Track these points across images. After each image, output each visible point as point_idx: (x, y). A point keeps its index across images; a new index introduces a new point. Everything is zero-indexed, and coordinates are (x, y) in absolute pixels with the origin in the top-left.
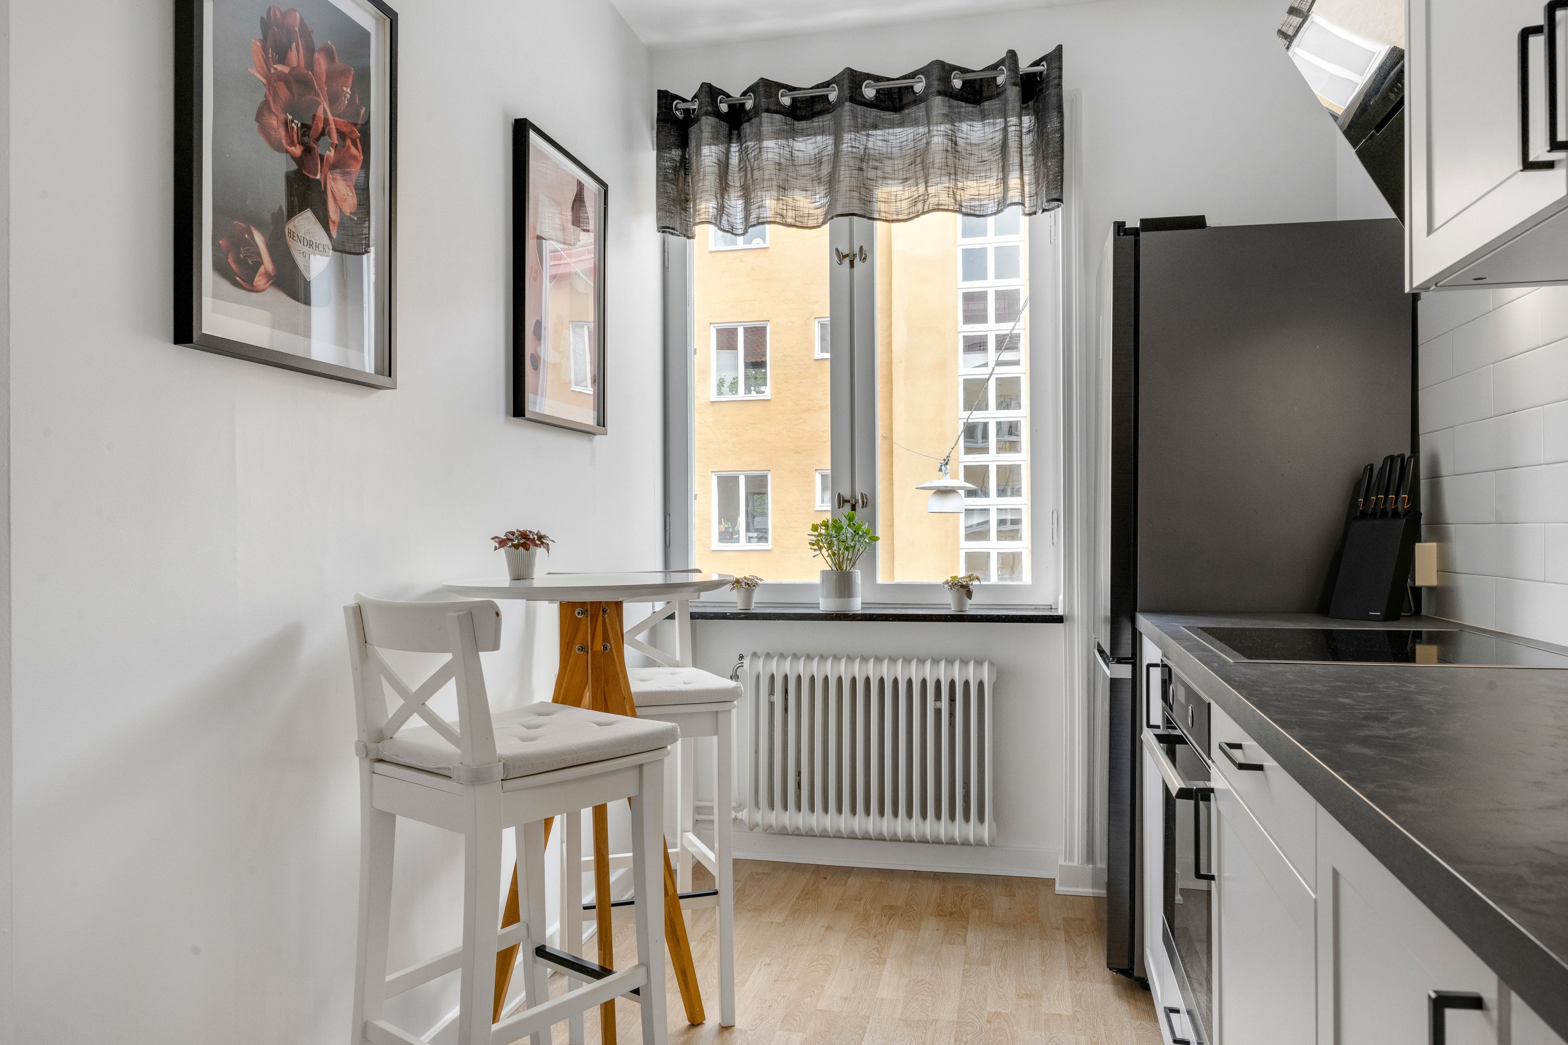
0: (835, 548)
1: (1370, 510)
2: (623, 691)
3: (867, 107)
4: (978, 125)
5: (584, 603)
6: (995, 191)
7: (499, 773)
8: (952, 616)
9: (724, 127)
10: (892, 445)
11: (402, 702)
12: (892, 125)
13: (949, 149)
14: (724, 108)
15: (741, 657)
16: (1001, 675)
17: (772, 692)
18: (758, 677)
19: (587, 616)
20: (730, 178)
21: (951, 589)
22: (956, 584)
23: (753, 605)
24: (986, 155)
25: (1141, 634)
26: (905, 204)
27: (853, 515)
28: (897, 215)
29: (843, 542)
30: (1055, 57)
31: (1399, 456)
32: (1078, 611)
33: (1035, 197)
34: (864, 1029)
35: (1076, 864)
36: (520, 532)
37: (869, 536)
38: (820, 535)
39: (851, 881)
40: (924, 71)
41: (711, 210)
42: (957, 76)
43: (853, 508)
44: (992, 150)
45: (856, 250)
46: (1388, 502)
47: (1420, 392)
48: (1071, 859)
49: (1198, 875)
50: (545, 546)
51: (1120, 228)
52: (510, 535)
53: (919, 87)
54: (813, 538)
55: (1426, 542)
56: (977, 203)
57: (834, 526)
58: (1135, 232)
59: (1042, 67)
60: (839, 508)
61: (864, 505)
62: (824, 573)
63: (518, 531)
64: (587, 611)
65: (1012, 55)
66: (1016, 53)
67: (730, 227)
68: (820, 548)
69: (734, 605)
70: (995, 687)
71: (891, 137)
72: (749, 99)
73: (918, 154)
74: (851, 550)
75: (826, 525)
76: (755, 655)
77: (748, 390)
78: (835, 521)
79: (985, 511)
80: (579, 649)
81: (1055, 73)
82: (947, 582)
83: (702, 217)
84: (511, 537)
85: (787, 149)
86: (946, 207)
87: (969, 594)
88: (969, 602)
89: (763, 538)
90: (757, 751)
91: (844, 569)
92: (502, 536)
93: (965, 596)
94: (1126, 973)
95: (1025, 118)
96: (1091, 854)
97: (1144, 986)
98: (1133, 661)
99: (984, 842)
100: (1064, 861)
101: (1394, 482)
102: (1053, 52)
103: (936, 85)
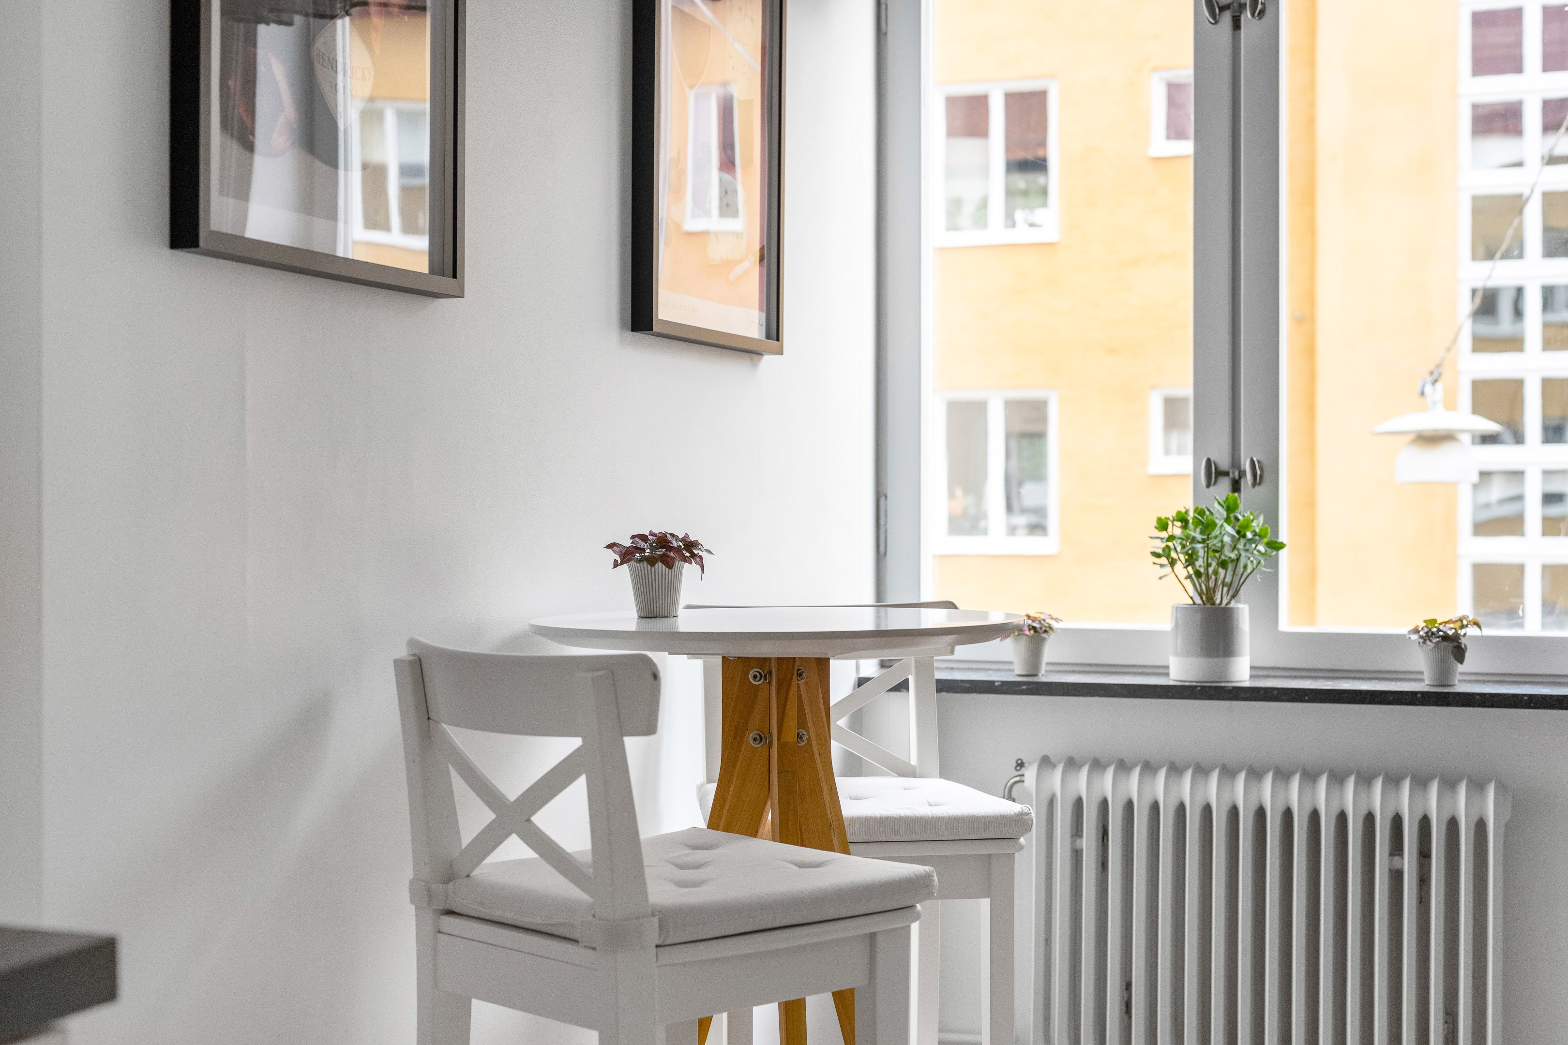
0: (1200, 563)
2: (829, 814)
5: (765, 660)
7: (653, 936)
8: (1424, 694)
10: (1314, 334)
11: (492, 816)
15: (1020, 765)
16: (1522, 809)
17: (1077, 831)
18: (1051, 802)
19: (770, 683)
21: (1424, 643)
22: (1433, 634)
23: (1044, 668)
27: (1235, 500)
29: (1215, 551)
36: (654, 535)
37: (1265, 540)
38: (1171, 538)
43: (1236, 486)
50: (698, 559)
52: (640, 542)
54: (1160, 543)
57: (1198, 522)
60: (1208, 486)
61: (1257, 481)
62: (1178, 609)
63: (651, 534)
64: (770, 673)
68: (1172, 563)
69: (1006, 667)
70: (1509, 831)
74: (1230, 567)
75: (1183, 519)
76: (1046, 762)
77: (1010, 221)
78: (1201, 512)
79: (1517, 475)
80: (755, 739)
82: (1416, 631)
84: (642, 544)
87: (1459, 653)
88: (1460, 668)
89: (1038, 528)
90: (1048, 941)
91: (1218, 602)
92: (627, 543)
93: (1452, 658)
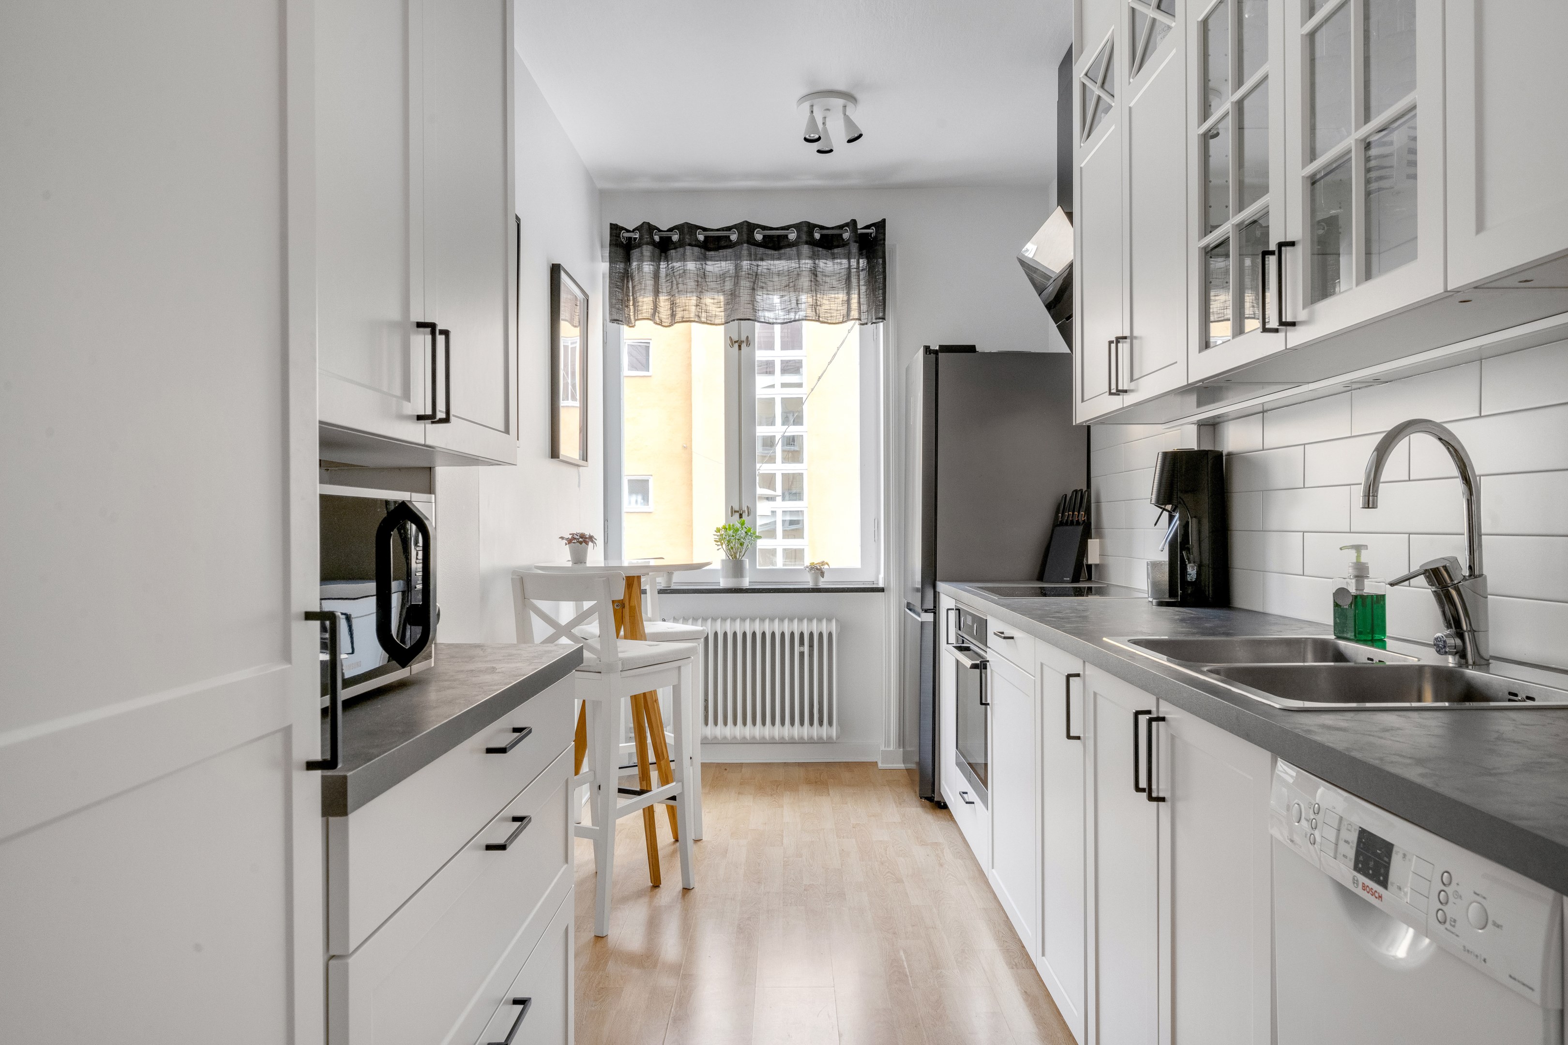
1: (1065, 521)
2: (641, 632)
3: (757, 246)
4: (830, 263)
6: (841, 308)
7: (620, 667)
8: (811, 589)
9: (657, 251)
10: (692, 454)
12: (773, 259)
13: (813, 279)
14: (657, 238)
16: (843, 628)
20: (660, 287)
21: (810, 571)
22: (813, 568)
23: (673, 584)
24: (835, 283)
25: (939, 592)
26: (782, 313)
27: (742, 521)
28: (776, 319)
29: (737, 540)
30: (881, 226)
31: (1080, 490)
32: (893, 584)
33: (866, 313)
34: (782, 836)
35: (892, 749)
37: (754, 535)
38: (721, 535)
39: (744, 770)
40: (798, 226)
41: (650, 310)
42: (817, 231)
43: (741, 516)
44: (839, 281)
45: (743, 338)
46: (1074, 516)
47: (1091, 453)
48: (889, 746)
49: (982, 704)
51: (927, 350)
53: (793, 236)
54: (716, 537)
55: (1094, 539)
56: (829, 315)
57: (730, 529)
58: (936, 352)
59: (872, 231)
60: (732, 516)
61: (749, 514)
62: (723, 561)
63: (574, 534)
65: (854, 222)
66: (856, 221)
67: (660, 321)
68: (722, 545)
70: (839, 636)
71: (772, 267)
72: (675, 234)
73: (791, 281)
75: (724, 528)
78: (730, 526)
81: (881, 236)
82: (807, 567)
83: (643, 315)
84: (573, 537)
85: (702, 271)
86: (811, 318)
87: (822, 574)
88: (822, 579)
91: (737, 558)
92: (570, 537)
93: (820, 576)
94: (930, 799)
95: (861, 261)
96: (902, 741)
97: (941, 806)
98: (935, 610)
99: (833, 739)
100: (884, 749)
101: (1078, 505)
102: (879, 222)
103: (804, 237)
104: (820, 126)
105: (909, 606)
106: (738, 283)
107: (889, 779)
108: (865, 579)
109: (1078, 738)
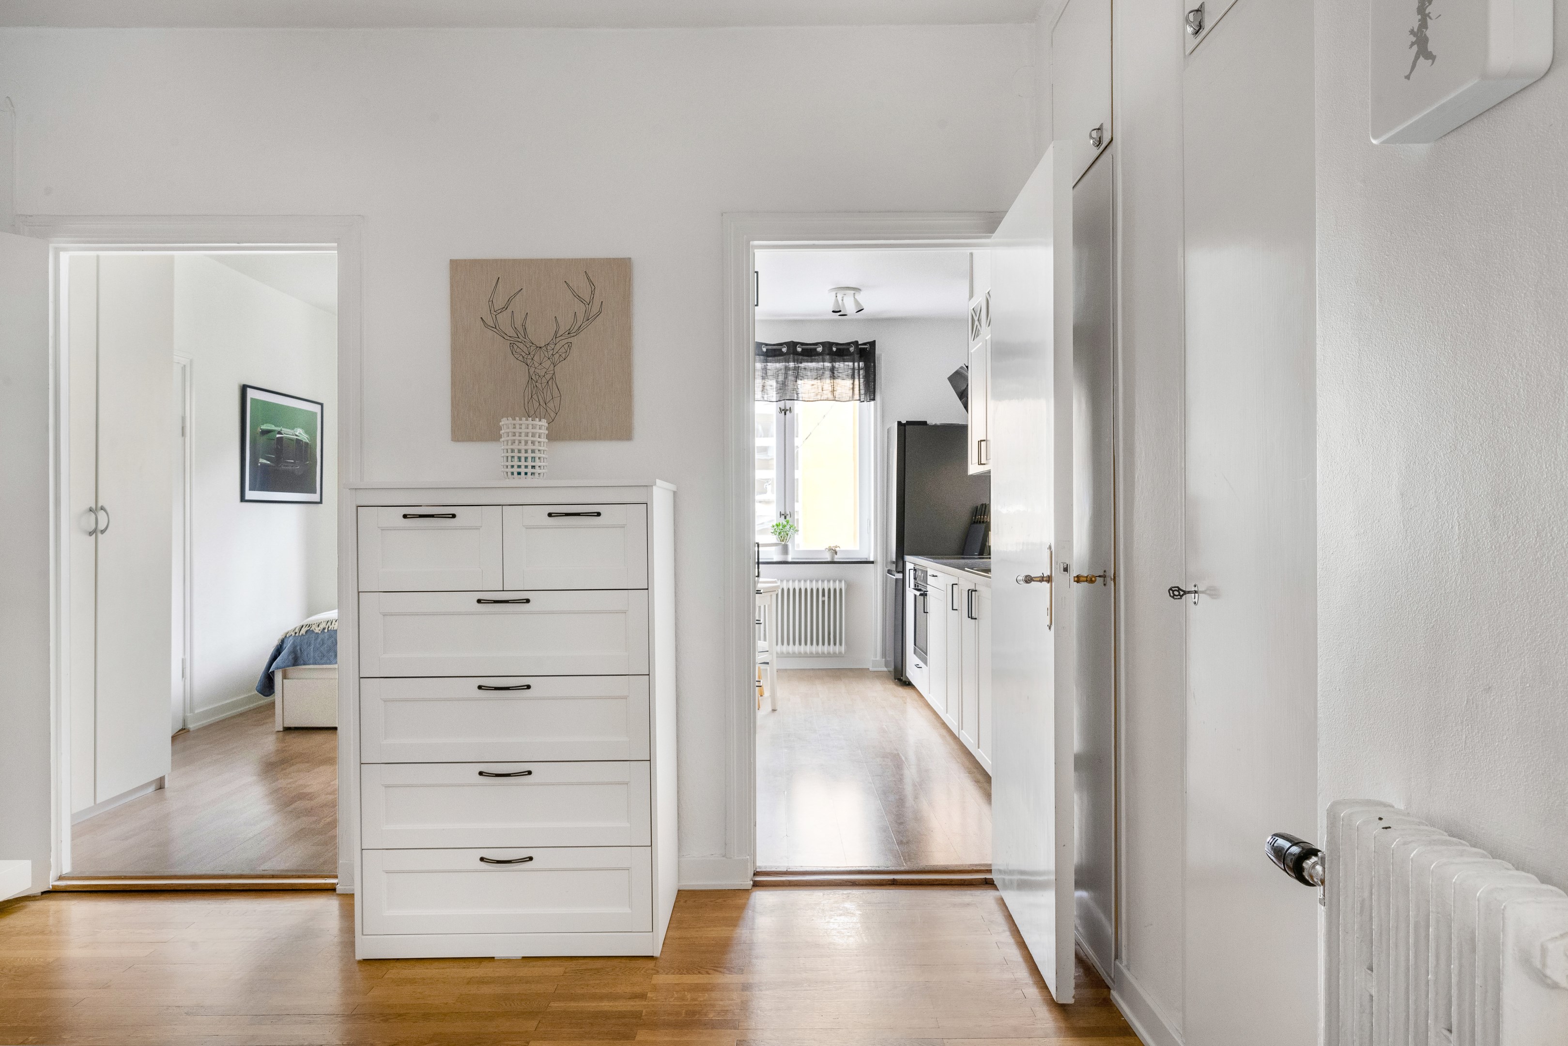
0: (782, 534)
3: (798, 355)
4: (842, 365)
6: (848, 392)
8: (829, 561)
12: (808, 362)
13: (831, 373)
16: (849, 586)
21: (829, 551)
22: (830, 549)
24: (845, 375)
25: (905, 562)
26: (812, 395)
27: (786, 520)
28: (809, 398)
29: (783, 531)
30: (873, 344)
31: (985, 504)
32: (879, 559)
33: (864, 396)
35: (878, 659)
37: (793, 528)
39: (789, 672)
40: (823, 344)
42: (834, 346)
43: (785, 518)
44: (847, 373)
45: (788, 408)
46: (982, 518)
48: (876, 657)
49: (924, 612)
51: (899, 423)
53: (820, 349)
56: (841, 396)
57: (778, 524)
58: (904, 425)
59: (867, 346)
60: (780, 517)
61: (791, 516)
62: (777, 544)
66: (857, 340)
68: (775, 533)
70: (846, 590)
71: (807, 367)
73: (819, 374)
81: (873, 349)
82: (827, 548)
87: (836, 553)
88: (837, 556)
91: (784, 542)
93: (834, 554)
94: (900, 680)
95: (861, 363)
96: (884, 655)
97: (907, 684)
98: (903, 572)
99: (842, 653)
100: (873, 659)
101: (983, 513)
102: (872, 342)
103: (827, 351)
104: (840, 302)
105: (889, 572)
106: (787, 378)
107: (877, 675)
108: (862, 556)
109: (957, 610)
